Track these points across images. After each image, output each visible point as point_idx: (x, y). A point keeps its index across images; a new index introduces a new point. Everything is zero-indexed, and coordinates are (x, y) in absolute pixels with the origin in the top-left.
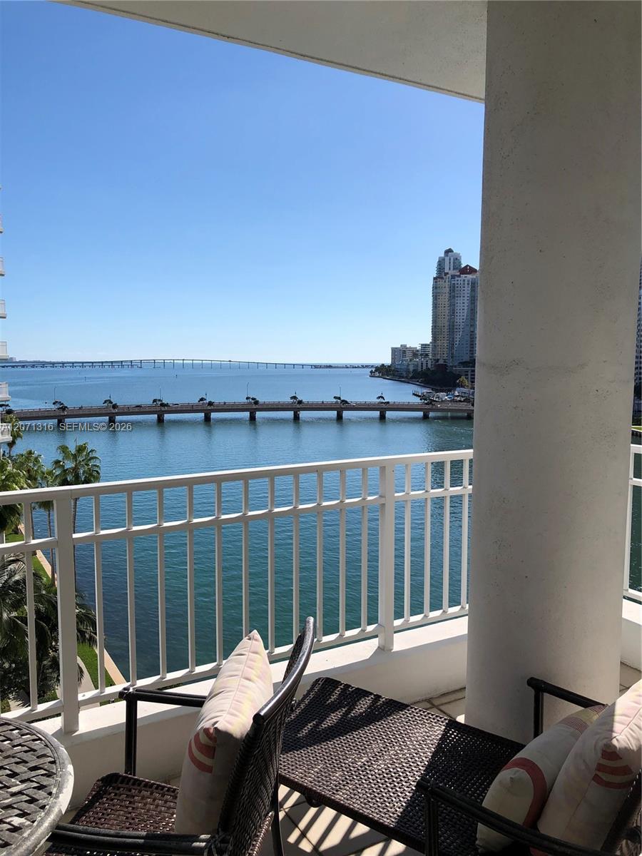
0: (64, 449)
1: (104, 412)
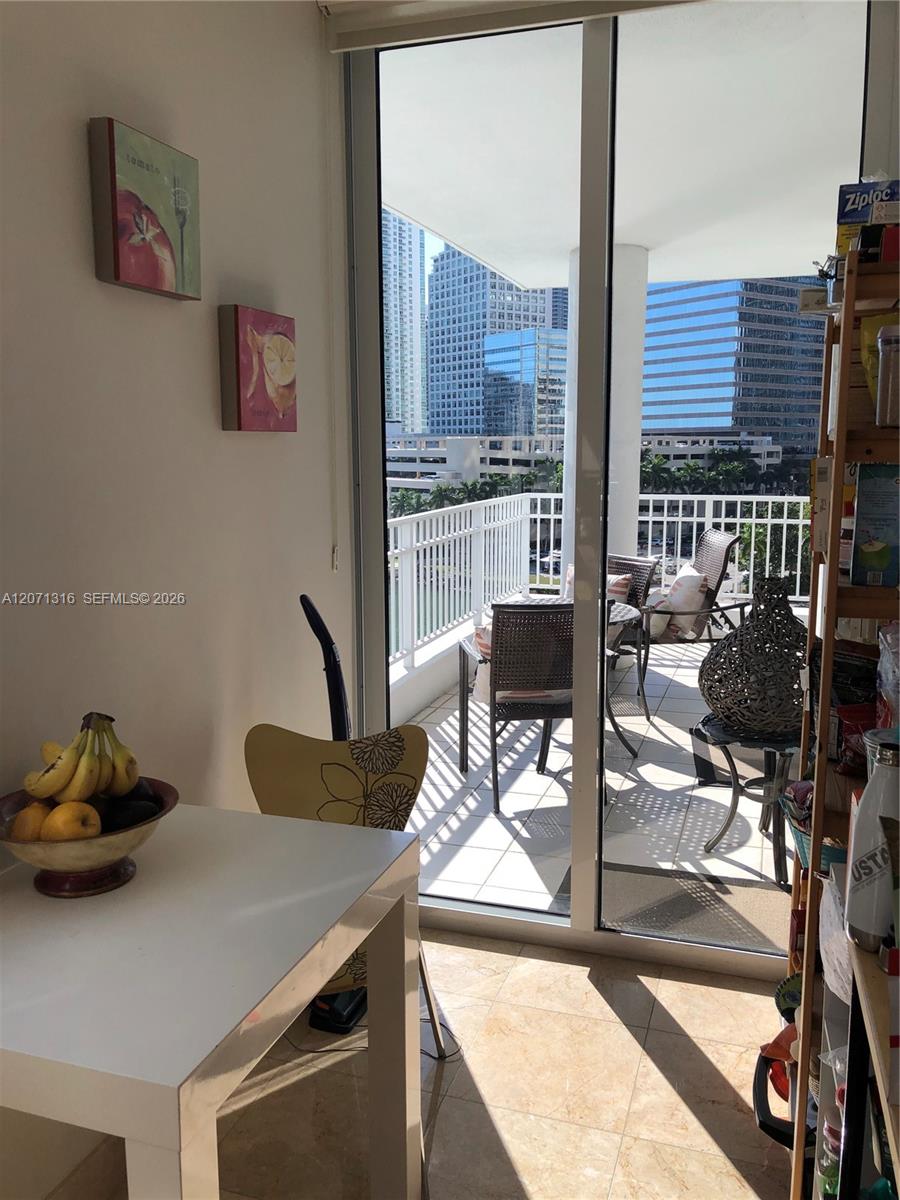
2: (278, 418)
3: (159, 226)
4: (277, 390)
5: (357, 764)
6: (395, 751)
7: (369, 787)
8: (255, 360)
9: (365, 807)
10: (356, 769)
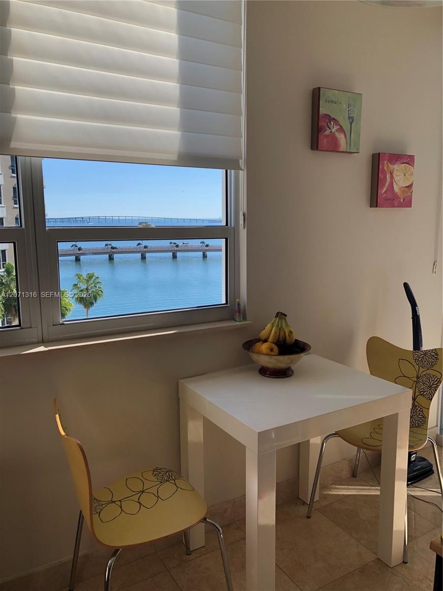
0: (79, 276)
1: (72, 253)
2: (400, 202)
3: (340, 125)
4: (400, 189)
5: (415, 362)
6: (433, 359)
7: (420, 373)
8: (388, 176)
9: (417, 382)
10: (415, 364)
